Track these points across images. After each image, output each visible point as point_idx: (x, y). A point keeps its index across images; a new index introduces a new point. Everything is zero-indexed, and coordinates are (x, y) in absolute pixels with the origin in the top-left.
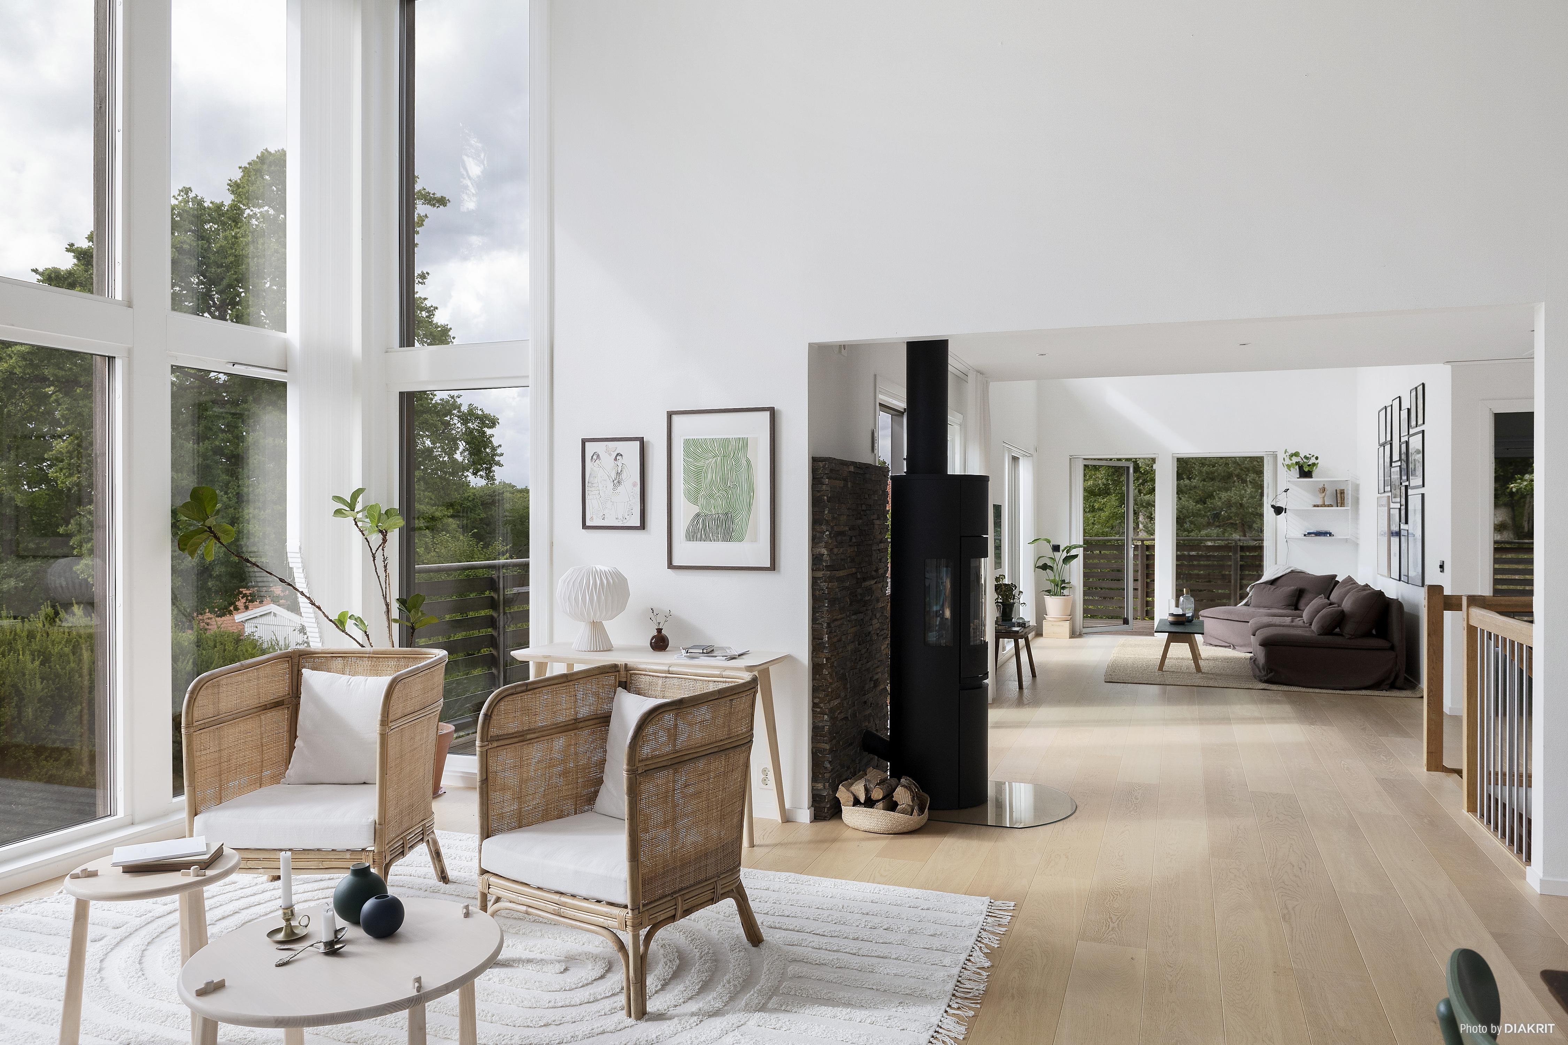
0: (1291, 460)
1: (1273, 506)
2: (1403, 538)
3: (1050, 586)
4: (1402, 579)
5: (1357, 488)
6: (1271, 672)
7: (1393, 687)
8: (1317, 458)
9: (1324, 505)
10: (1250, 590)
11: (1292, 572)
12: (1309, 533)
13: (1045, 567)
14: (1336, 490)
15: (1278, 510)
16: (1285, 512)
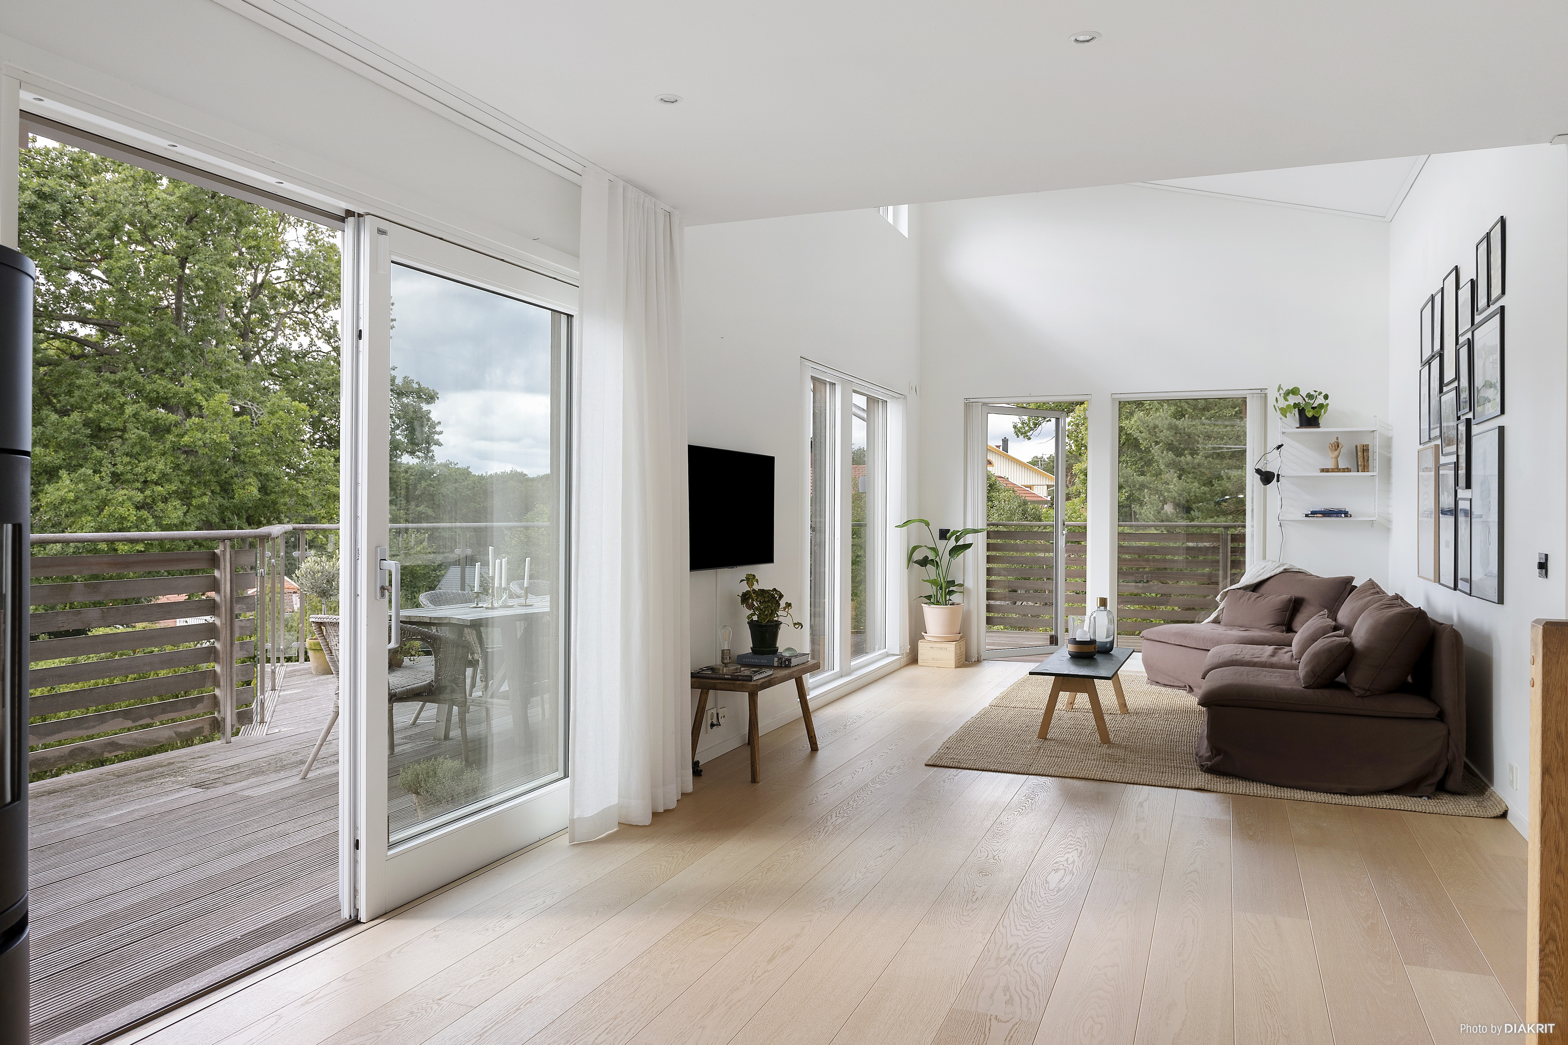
0: (1286, 400)
1: (1258, 471)
2: (1462, 519)
3: (931, 590)
4: (1460, 586)
5: (1388, 443)
6: (1219, 755)
7: (1441, 788)
8: (1326, 397)
9: (1337, 469)
10: (1221, 600)
11: (1286, 571)
12: (1314, 513)
13: (924, 562)
14: (1356, 446)
15: (1267, 477)
16: (1278, 481)
